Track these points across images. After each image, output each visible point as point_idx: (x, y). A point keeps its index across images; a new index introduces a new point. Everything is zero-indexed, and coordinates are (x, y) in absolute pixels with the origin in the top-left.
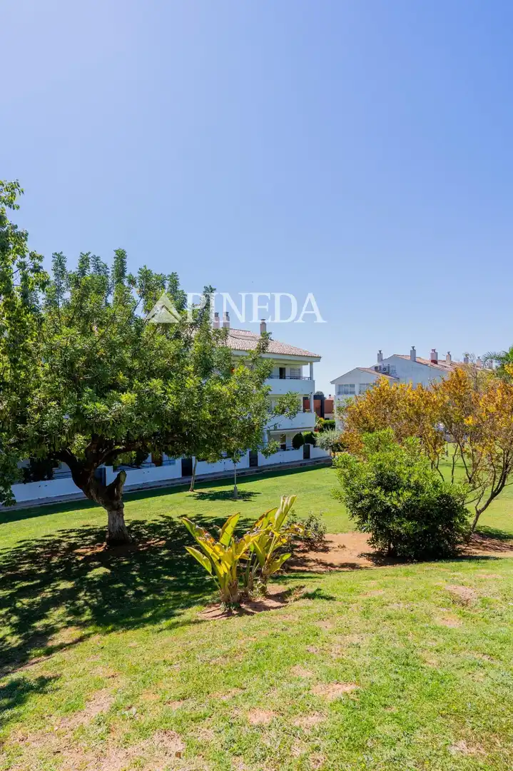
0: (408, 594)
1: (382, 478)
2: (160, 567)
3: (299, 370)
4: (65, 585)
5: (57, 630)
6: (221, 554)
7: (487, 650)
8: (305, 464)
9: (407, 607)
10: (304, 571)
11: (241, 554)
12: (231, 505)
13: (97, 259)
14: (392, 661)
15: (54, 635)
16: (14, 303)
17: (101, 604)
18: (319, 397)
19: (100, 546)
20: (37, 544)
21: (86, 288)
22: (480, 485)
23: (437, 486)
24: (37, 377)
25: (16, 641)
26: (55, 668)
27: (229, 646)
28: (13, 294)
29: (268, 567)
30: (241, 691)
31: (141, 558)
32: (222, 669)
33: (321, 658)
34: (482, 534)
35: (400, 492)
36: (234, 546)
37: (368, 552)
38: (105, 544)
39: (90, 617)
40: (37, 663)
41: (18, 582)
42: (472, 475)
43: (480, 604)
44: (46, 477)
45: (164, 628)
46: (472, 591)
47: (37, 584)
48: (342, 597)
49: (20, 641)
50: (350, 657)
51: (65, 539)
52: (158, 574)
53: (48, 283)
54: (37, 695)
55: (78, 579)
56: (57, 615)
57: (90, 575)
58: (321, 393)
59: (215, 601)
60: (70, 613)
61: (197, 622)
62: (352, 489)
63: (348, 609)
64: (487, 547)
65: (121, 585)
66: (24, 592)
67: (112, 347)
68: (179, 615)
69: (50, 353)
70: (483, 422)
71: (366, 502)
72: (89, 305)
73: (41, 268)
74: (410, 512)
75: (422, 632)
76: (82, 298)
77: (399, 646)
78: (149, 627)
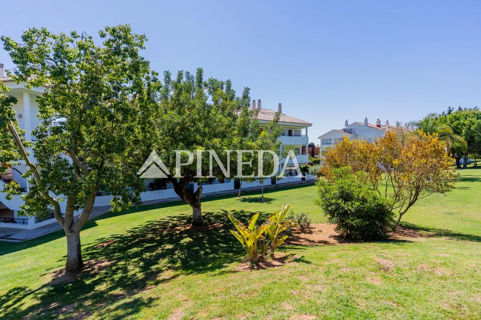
0: (353, 263)
1: (343, 194)
2: (219, 239)
3: (300, 131)
4: (169, 247)
5: (162, 271)
6: (248, 235)
7: (396, 300)
8: (302, 183)
9: (351, 270)
10: (298, 245)
11: (259, 235)
12: (260, 205)
13: (188, 73)
14: (339, 303)
15: (161, 274)
16: (143, 98)
17: (187, 258)
18: (312, 146)
19: (189, 226)
20: (157, 223)
21: (181, 89)
22: (403, 199)
23: (375, 199)
24: (156, 136)
25: (142, 276)
26: (157, 293)
27: (249, 287)
28: (143, 93)
29: (275, 243)
30: (252, 315)
31: (209, 233)
32: (243, 301)
33: (298, 298)
34: (403, 226)
35: (353, 202)
36: (255, 231)
37: (335, 235)
38: (191, 225)
39: (180, 265)
40: (149, 289)
41: (145, 243)
42: (398, 193)
43: (395, 271)
44: (163, 188)
45: (217, 274)
46: (391, 263)
47: (154, 245)
48: (315, 262)
49: (143, 276)
50: (315, 299)
51: (171, 221)
52: (217, 243)
53: (161, 87)
54: (146, 308)
55: (175, 244)
56: (163, 262)
57: (182, 242)
58: (313, 143)
59: (246, 260)
60: (170, 262)
61: (235, 272)
62: (326, 199)
63: (317, 269)
64: (406, 234)
65: (197, 248)
66: (148, 249)
67: (193, 121)
68: (226, 267)
69: (163, 123)
70: (404, 163)
71: (334, 207)
72: (182, 98)
73: (158, 79)
74: (358, 213)
75: (358, 287)
76: (179, 94)
77: (344, 294)
78: (209, 273)
